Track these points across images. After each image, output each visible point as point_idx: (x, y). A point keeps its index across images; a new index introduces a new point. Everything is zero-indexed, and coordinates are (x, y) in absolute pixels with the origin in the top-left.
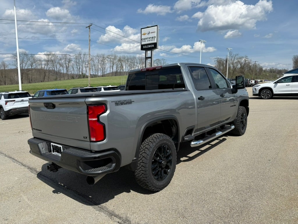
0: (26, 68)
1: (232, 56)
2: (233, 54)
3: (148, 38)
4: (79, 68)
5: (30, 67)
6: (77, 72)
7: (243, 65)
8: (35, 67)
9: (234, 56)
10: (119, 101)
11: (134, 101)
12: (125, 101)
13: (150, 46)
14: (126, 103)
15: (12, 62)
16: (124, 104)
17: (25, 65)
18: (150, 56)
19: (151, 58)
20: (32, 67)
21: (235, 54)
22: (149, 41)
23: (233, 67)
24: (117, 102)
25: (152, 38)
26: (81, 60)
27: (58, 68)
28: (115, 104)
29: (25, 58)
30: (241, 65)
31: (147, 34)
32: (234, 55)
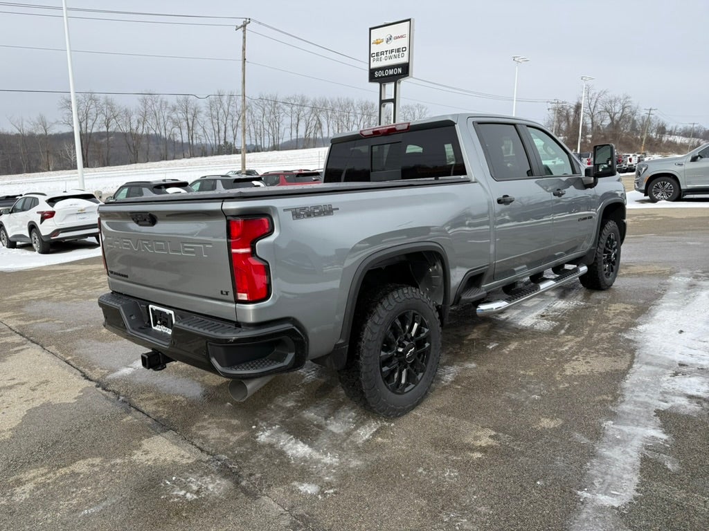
0: (95, 130)
1: (590, 95)
2: (593, 92)
3: (386, 51)
4: (217, 129)
5: (105, 129)
6: (214, 138)
7: (617, 117)
8: (114, 127)
9: (597, 95)
10: (303, 209)
11: (338, 209)
12: (316, 207)
13: (391, 72)
14: (320, 214)
15: (63, 118)
16: (315, 216)
17: (91, 124)
18: (393, 97)
19: (394, 101)
20: (108, 127)
21: (598, 91)
22: (391, 58)
23: (592, 123)
24: (298, 211)
25: (398, 50)
26: (221, 111)
27: (170, 129)
28: (293, 215)
29: (92, 106)
30: (612, 118)
31: (385, 42)
32: (595, 93)
